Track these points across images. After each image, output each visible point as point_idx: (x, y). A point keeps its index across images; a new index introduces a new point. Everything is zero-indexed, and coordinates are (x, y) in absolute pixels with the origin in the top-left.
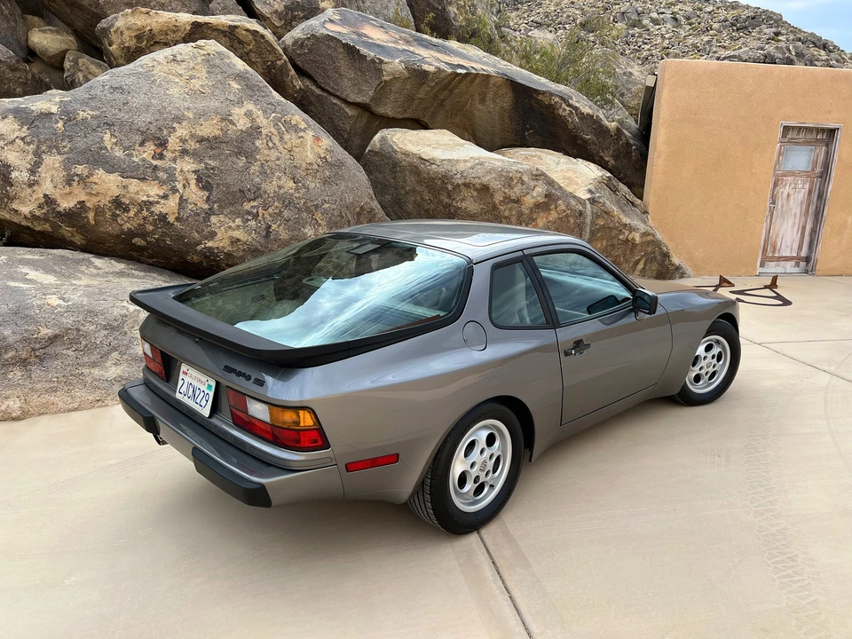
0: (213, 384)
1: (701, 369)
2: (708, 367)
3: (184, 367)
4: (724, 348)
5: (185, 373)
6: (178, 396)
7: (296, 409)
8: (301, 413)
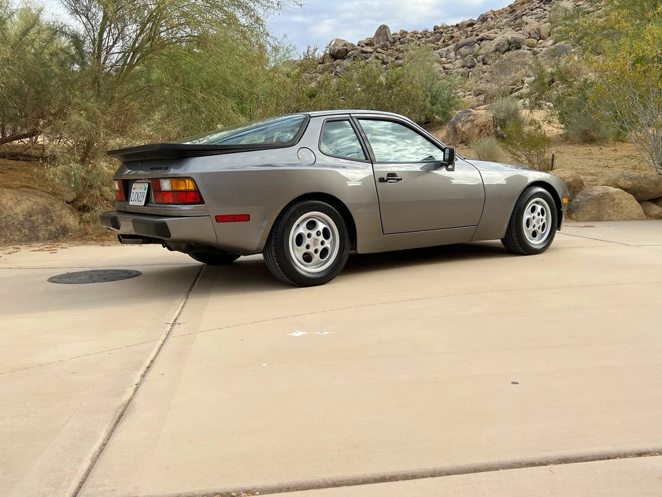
0: (147, 185)
1: (534, 227)
2: (538, 223)
3: (134, 186)
4: (542, 205)
5: (134, 189)
6: (131, 203)
7: (184, 178)
8: (187, 181)
